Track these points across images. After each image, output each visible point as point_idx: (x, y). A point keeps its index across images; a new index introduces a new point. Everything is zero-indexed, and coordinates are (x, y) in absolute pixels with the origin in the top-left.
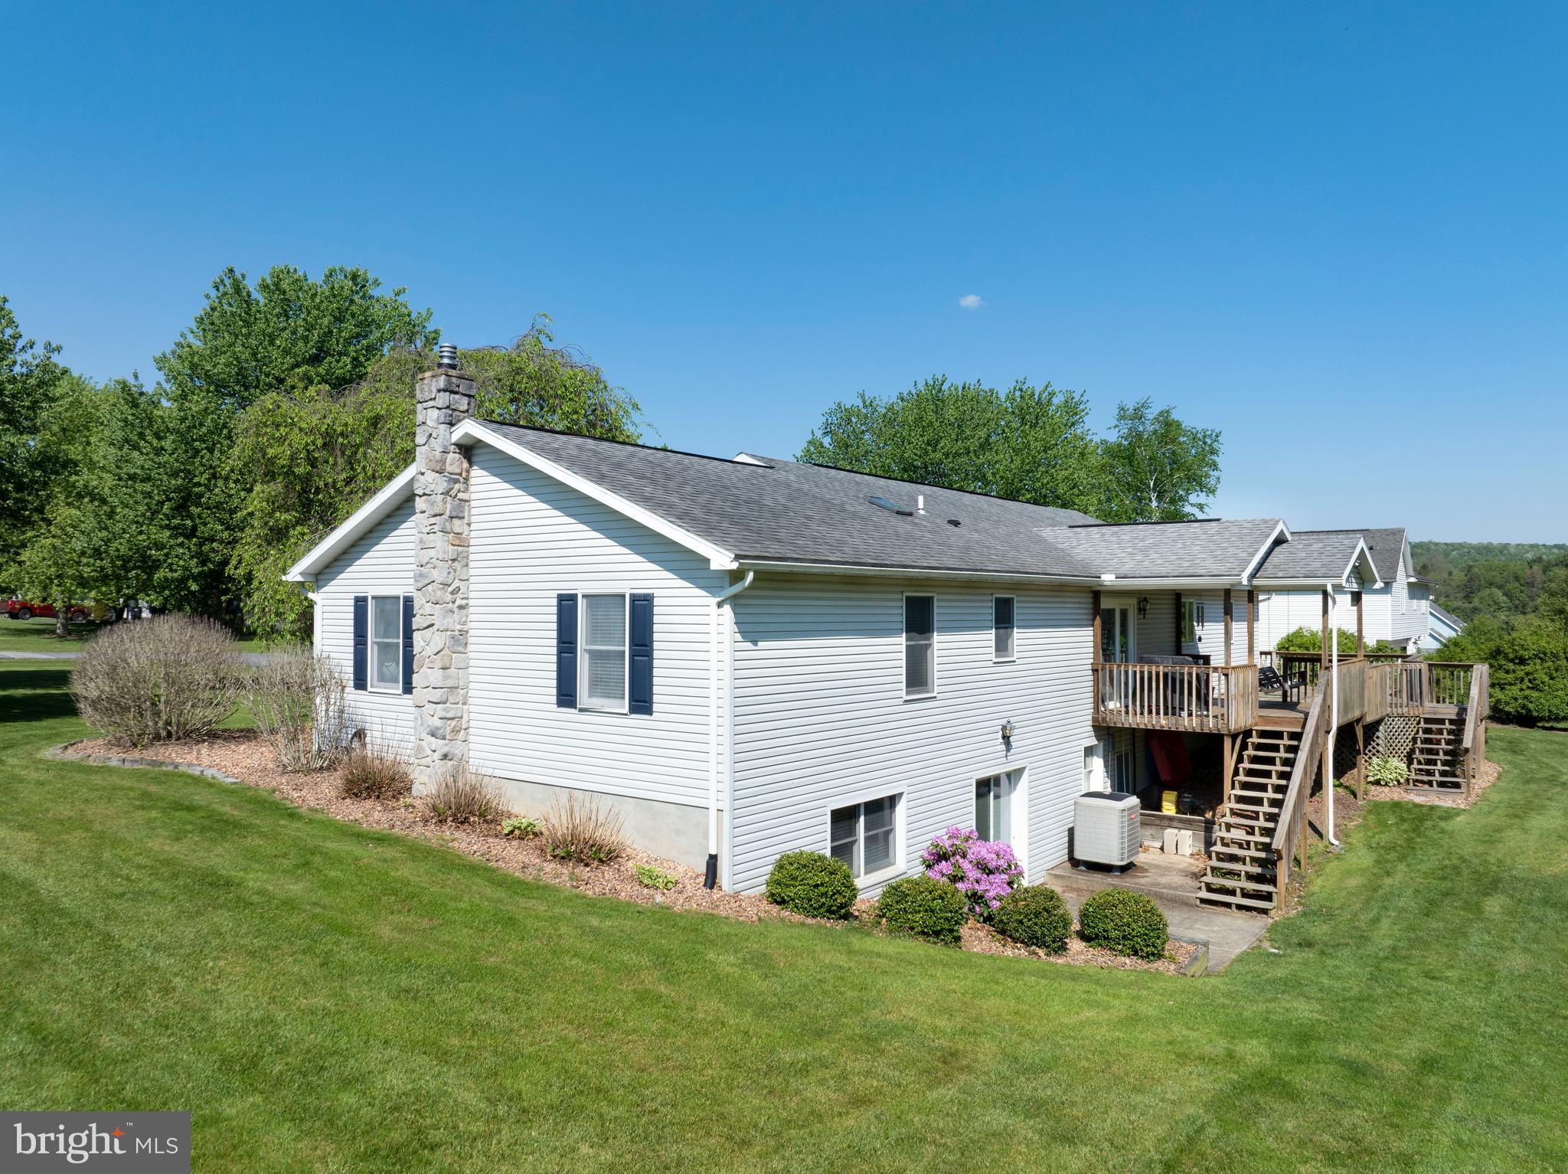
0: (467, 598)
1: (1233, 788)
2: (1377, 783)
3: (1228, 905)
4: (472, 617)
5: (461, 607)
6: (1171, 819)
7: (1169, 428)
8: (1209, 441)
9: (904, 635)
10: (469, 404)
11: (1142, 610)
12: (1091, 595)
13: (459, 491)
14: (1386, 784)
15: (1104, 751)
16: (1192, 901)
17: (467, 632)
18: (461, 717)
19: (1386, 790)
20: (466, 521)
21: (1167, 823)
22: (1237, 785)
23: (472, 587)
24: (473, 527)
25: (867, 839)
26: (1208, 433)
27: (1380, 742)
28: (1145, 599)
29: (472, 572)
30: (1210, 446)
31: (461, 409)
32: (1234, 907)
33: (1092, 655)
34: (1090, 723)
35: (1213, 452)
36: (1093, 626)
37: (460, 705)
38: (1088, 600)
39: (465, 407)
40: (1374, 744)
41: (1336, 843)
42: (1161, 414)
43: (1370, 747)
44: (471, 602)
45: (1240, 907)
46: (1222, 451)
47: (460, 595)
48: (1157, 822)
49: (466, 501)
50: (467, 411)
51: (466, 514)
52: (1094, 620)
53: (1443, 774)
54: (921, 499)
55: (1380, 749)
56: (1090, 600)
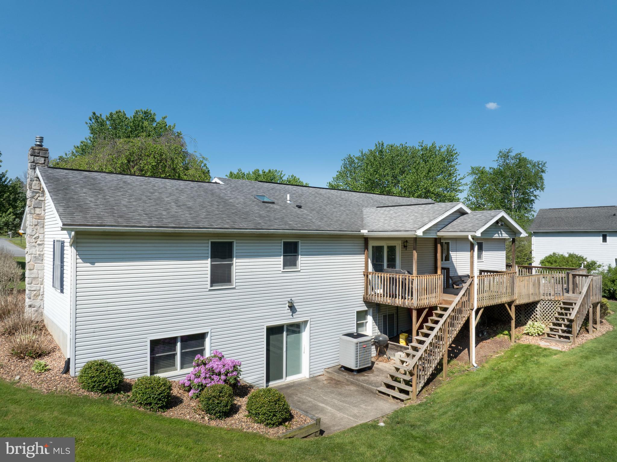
0: (44, 241)
1: (418, 335)
2: (528, 334)
3: (389, 395)
4: (45, 249)
5: (39, 245)
6: (401, 347)
7: (522, 162)
8: (540, 166)
9: (209, 259)
10: (45, 160)
11: (405, 247)
12: (363, 239)
13: (39, 196)
14: (532, 335)
15: (373, 313)
16: (374, 391)
17: (43, 255)
18: (40, 290)
19: (531, 338)
20: (42, 209)
21: (399, 349)
22: (420, 334)
23: (46, 236)
24: (46, 211)
25: (182, 354)
26: (540, 163)
27: (538, 313)
28: (407, 242)
29: (46, 230)
30: (541, 168)
31: (40, 162)
32: (390, 396)
33: (364, 268)
34: (362, 300)
35: (543, 171)
36: (364, 254)
37: (39, 285)
38: (362, 242)
39: (43, 162)
40: (535, 314)
41: (475, 365)
42: (517, 155)
43: (533, 315)
44: (45, 243)
45: (394, 397)
46: (547, 171)
47: (39, 240)
48: (396, 348)
49: (42, 201)
50: (44, 163)
51: (43, 206)
52: (365, 251)
53: (564, 331)
54: (288, 195)
55: (538, 317)
56: (363, 242)
